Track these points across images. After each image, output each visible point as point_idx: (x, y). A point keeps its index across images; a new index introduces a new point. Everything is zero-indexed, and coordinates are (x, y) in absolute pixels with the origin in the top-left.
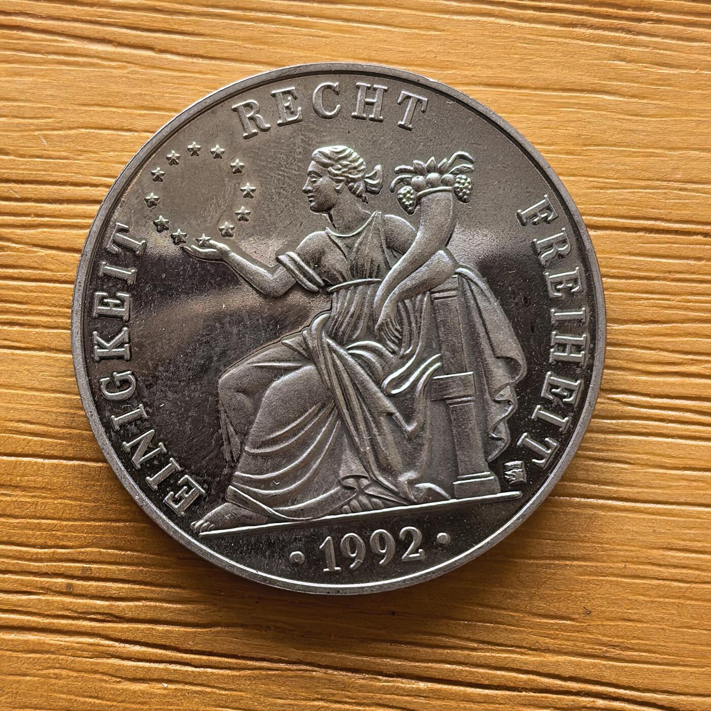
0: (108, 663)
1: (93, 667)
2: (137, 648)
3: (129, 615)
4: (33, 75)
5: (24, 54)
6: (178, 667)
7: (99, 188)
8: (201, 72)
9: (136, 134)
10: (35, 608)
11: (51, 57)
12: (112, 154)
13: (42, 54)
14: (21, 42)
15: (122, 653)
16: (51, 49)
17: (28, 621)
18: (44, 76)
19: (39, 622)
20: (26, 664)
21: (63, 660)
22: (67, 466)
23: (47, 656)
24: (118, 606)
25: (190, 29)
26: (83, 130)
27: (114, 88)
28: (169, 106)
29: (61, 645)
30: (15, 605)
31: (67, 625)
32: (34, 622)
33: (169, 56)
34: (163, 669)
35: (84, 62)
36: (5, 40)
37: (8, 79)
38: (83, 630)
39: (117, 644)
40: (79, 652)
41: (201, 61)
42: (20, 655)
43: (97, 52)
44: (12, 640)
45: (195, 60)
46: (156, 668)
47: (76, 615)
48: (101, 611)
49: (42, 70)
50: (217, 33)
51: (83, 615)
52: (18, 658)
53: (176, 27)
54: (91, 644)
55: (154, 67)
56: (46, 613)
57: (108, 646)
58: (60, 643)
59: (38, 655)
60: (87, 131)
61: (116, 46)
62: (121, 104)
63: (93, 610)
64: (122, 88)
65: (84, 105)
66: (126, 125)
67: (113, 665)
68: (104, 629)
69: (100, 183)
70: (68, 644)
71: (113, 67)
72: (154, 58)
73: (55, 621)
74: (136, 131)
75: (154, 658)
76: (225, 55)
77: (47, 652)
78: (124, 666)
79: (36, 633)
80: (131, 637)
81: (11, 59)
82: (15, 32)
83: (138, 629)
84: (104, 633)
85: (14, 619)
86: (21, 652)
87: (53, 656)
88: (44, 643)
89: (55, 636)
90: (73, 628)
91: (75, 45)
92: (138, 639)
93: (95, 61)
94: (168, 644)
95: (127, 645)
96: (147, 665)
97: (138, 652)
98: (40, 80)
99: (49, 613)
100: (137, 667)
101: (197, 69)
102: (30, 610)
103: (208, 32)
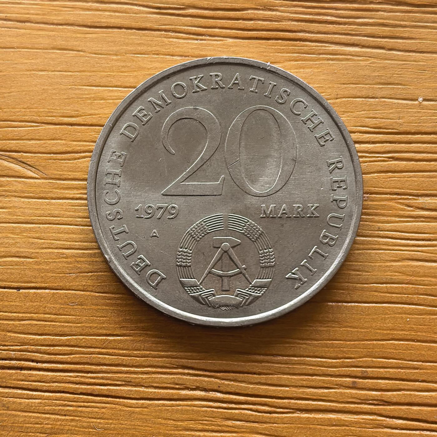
0: (383, 432)
1: (374, 434)
2: (401, 421)
3: (395, 400)
4: (311, 68)
5: (305, 55)
6: (428, 433)
7: (356, 134)
8: (415, 61)
9: (377, 99)
10: (333, 398)
11: (321, 56)
12: (363, 112)
13: (316, 54)
14: (303, 48)
15: (391, 424)
16: (321, 52)
17: (330, 406)
18: (318, 68)
19: (337, 406)
20: (330, 434)
21: (353, 430)
22: (347, 306)
23: (343, 428)
24: (386, 395)
25: (406, 35)
26: (344, 99)
27: (362, 73)
28: (396, 82)
29: (352, 421)
30: (320, 396)
31: (354, 407)
32: (333, 406)
33: (394, 52)
34: (418, 434)
35: (342, 58)
36: (292, 48)
37: (296, 70)
38: (365, 410)
39: (388, 419)
40: (364, 425)
41: (414, 54)
42: (326, 427)
43: (350, 52)
44: (321, 418)
45: (411, 54)
46: (414, 434)
47: (359, 401)
48: (376, 398)
49: (316, 64)
50: (423, 37)
51: (364, 401)
52: (325, 429)
53: (398, 35)
54: (371, 420)
55: (386, 59)
56: (341, 400)
57: (382, 421)
58: (351, 419)
59: (338, 428)
60: (347, 99)
61: (361, 48)
62: (367, 82)
63: (371, 398)
64: (367, 72)
65: (344, 84)
66: (371, 95)
67: (386, 432)
68: (378, 410)
69: (356, 130)
70: (356, 420)
71: (361, 60)
72: (385, 54)
73: (347, 405)
74: (377, 98)
75: (412, 428)
76: (429, 50)
77: (343, 425)
78: (393, 433)
79: (335, 414)
80: (396, 414)
81: (297, 58)
82: (298, 42)
83: (400, 409)
84: (378, 412)
85: (321, 405)
86: (327, 426)
87: (347, 428)
88: (341, 419)
89: (347, 415)
90: (359, 410)
91: (336, 48)
92: (401, 416)
93: (349, 57)
94: (420, 418)
95: (394, 420)
96: (408, 432)
97: (402, 424)
98: (316, 70)
99: (343, 400)
100: (402, 433)
101: (412, 59)
102: (330, 398)
103: (417, 37)
